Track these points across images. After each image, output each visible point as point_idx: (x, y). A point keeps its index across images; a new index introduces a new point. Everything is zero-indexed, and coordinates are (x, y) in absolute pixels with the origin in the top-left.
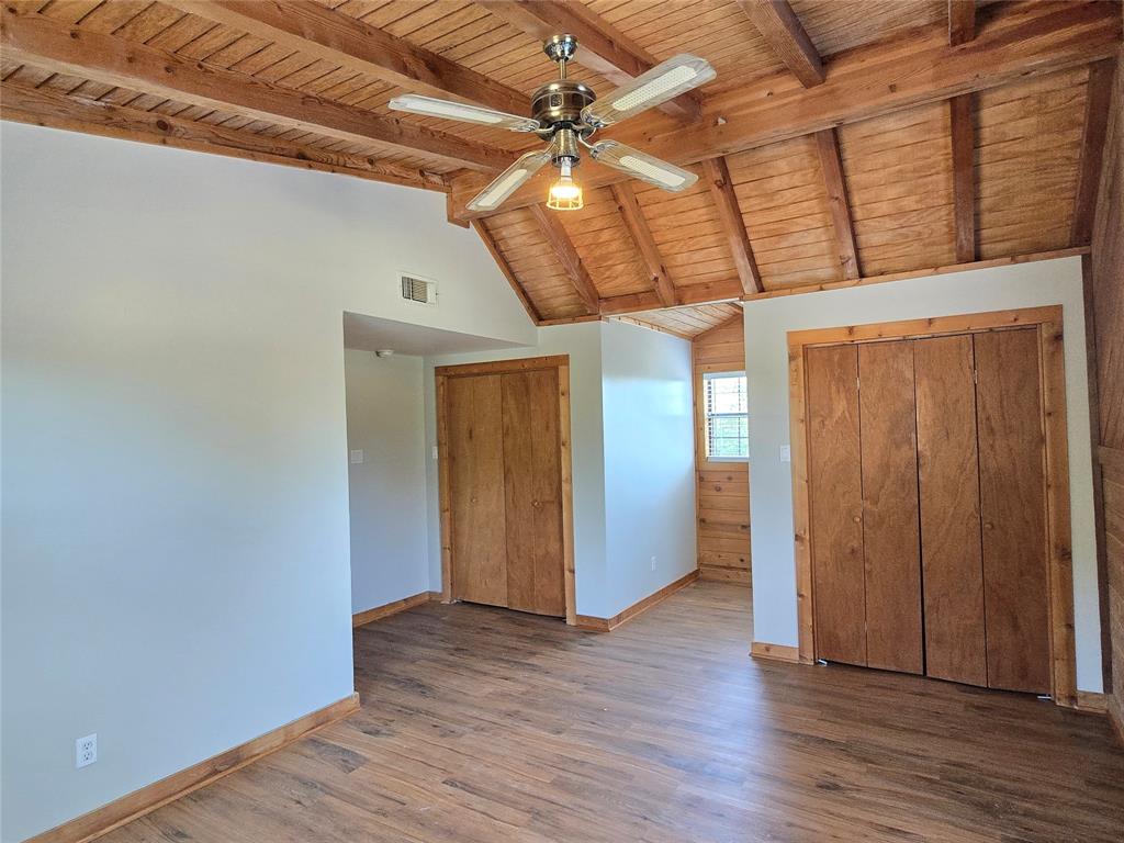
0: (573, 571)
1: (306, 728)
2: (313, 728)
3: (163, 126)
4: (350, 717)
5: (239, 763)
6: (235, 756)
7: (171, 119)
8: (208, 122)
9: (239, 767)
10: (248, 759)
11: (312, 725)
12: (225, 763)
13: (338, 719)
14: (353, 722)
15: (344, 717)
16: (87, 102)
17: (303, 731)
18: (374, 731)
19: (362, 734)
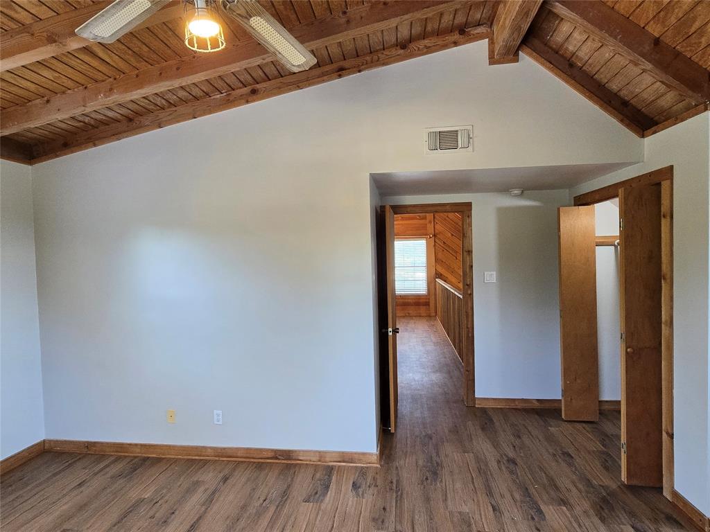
0: (671, 436)
1: (335, 460)
2: (340, 462)
3: (254, 92)
4: (367, 468)
5: (290, 460)
6: (287, 454)
7: (258, 86)
8: (276, 78)
9: (289, 462)
10: (296, 460)
11: (339, 460)
12: (282, 456)
13: (359, 465)
14: (363, 472)
15: (365, 465)
16: (218, 96)
17: (332, 460)
18: (358, 485)
19: (351, 483)
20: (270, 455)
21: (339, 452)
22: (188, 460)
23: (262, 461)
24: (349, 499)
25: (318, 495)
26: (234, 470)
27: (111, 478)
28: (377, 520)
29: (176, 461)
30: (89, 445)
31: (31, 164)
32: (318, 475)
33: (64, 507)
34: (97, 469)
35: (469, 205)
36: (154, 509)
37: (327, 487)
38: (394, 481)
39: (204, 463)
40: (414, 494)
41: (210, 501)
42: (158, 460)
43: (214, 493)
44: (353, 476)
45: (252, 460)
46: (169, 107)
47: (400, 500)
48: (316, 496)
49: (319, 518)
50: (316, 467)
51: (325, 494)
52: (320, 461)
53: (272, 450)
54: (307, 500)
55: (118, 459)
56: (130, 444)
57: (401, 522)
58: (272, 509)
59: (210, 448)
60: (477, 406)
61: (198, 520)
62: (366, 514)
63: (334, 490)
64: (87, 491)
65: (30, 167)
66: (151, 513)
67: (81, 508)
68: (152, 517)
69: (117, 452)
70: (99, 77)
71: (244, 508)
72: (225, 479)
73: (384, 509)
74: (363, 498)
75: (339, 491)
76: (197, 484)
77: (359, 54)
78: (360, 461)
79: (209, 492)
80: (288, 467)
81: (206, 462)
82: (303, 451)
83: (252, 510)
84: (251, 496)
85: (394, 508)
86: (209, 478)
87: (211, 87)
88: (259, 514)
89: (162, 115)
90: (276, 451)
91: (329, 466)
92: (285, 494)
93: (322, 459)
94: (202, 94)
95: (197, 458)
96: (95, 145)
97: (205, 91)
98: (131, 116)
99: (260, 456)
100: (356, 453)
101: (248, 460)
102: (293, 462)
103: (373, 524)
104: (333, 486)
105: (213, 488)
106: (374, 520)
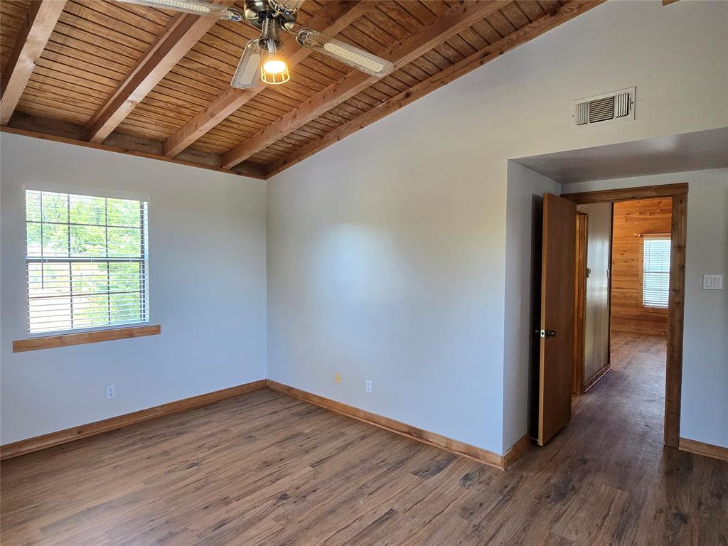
1: (461, 450)
2: (464, 453)
3: (408, 95)
4: (490, 467)
5: (422, 439)
6: (419, 433)
7: (411, 89)
8: (425, 78)
9: (420, 440)
10: (425, 440)
11: (464, 451)
12: (415, 433)
13: (483, 462)
14: (483, 469)
15: (489, 464)
16: (380, 105)
17: (458, 450)
18: (470, 478)
19: (466, 473)
20: (407, 430)
21: (465, 445)
22: (346, 416)
23: (399, 433)
24: (452, 485)
25: (427, 473)
26: (374, 433)
27: (293, 414)
28: (467, 510)
29: (338, 415)
30: (290, 389)
31: (266, 179)
32: (439, 458)
33: (258, 423)
34: (287, 406)
35: (684, 187)
36: (305, 442)
37: (440, 470)
38: (509, 487)
39: (356, 422)
40: (523, 504)
41: (344, 448)
42: (327, 411)
43: (350, 444)
44: (470, 469)
45: (390, 430)
46: (346, 122)
47: (503, 504)
48: (424, 473)
49: (416, 489)
50: (441, 451)
51: (434, 474)
52: (447, 447)
53: (408, 426)
54: (415, 473)
55: (304, 403)
56: (312, 395)
57: (489, 520)
58: (384, 469)
59: (363, 411)
60: (680, 449)
61: (328, 458)
62: (461, 502)
63: (445, 473)
64: (275, 417)
65: (266, 181)
66: (301, 444)
67: (267, 426)
68: (302, 446)
69: (304, 398)
70: (287, 108)
71: (363, 461)
72: (363, 438)
73: (481, 505)
74: (467, 489)
75: (449, 476)
76: (342, 434)
77: (503, 34)
78: (484, 458)
79: (345, 443)
80: (418, 444)
81: (357, 422)
82: (433, 434)
83: (368, 465)
84: (373, 456)
85: (491, 508)
86: (352, 433)
87: (372, 99)
88: (371, 469)
89: (342, 128)
90: (411, 428)
91: (454, 454)
92: (401, 463)
93: (449, 447)
94: (367, 106)
95: (352, 417)
96: (300, 161)
97: (367, 102)
98: (322, 134)
99: (398, 429)
100: (481, 450)
101: (387, 429)
102: (423, 441)
103: (461, 512)
104: (446, 471)
105: (350, 441)
106: (464, 509)
